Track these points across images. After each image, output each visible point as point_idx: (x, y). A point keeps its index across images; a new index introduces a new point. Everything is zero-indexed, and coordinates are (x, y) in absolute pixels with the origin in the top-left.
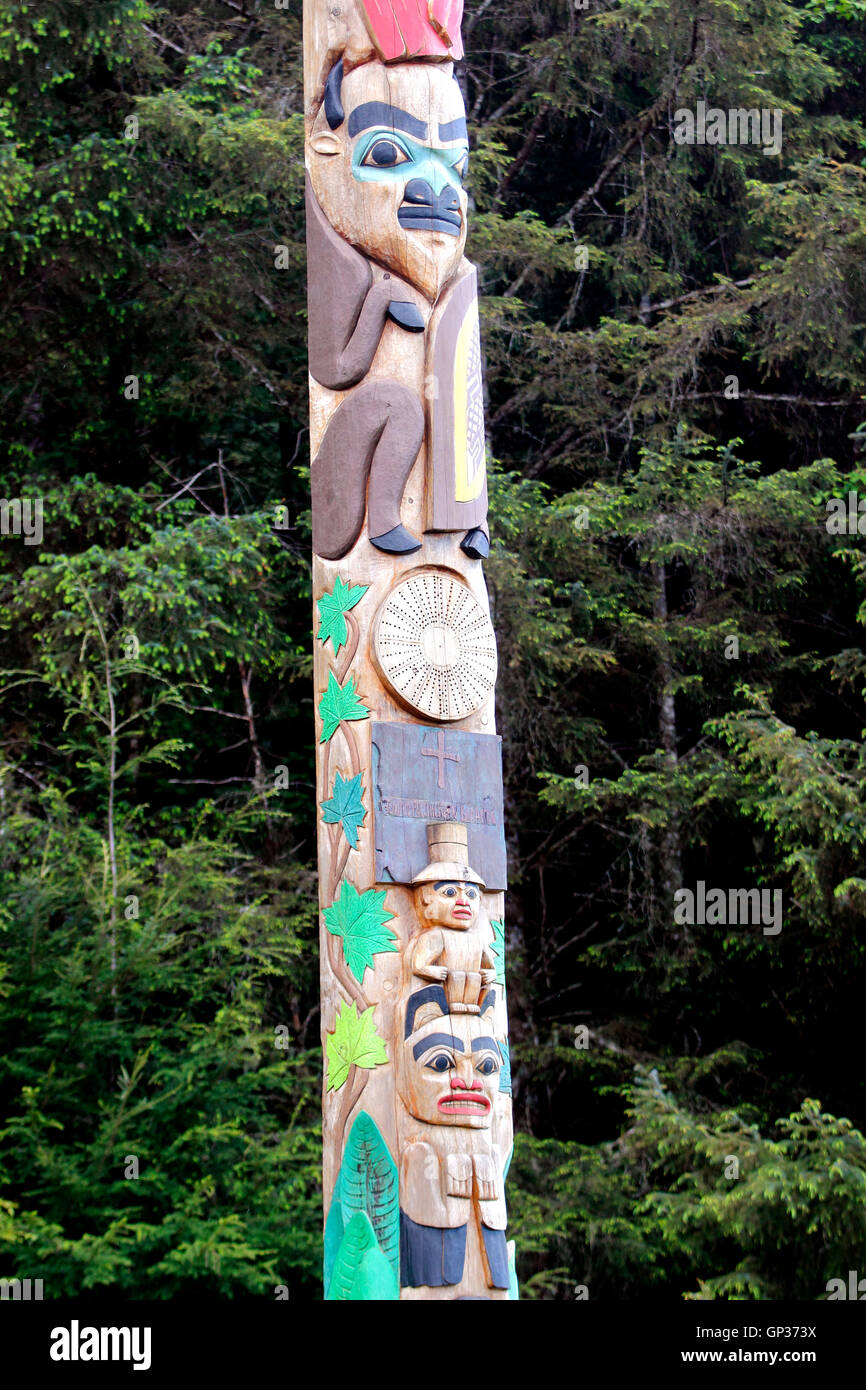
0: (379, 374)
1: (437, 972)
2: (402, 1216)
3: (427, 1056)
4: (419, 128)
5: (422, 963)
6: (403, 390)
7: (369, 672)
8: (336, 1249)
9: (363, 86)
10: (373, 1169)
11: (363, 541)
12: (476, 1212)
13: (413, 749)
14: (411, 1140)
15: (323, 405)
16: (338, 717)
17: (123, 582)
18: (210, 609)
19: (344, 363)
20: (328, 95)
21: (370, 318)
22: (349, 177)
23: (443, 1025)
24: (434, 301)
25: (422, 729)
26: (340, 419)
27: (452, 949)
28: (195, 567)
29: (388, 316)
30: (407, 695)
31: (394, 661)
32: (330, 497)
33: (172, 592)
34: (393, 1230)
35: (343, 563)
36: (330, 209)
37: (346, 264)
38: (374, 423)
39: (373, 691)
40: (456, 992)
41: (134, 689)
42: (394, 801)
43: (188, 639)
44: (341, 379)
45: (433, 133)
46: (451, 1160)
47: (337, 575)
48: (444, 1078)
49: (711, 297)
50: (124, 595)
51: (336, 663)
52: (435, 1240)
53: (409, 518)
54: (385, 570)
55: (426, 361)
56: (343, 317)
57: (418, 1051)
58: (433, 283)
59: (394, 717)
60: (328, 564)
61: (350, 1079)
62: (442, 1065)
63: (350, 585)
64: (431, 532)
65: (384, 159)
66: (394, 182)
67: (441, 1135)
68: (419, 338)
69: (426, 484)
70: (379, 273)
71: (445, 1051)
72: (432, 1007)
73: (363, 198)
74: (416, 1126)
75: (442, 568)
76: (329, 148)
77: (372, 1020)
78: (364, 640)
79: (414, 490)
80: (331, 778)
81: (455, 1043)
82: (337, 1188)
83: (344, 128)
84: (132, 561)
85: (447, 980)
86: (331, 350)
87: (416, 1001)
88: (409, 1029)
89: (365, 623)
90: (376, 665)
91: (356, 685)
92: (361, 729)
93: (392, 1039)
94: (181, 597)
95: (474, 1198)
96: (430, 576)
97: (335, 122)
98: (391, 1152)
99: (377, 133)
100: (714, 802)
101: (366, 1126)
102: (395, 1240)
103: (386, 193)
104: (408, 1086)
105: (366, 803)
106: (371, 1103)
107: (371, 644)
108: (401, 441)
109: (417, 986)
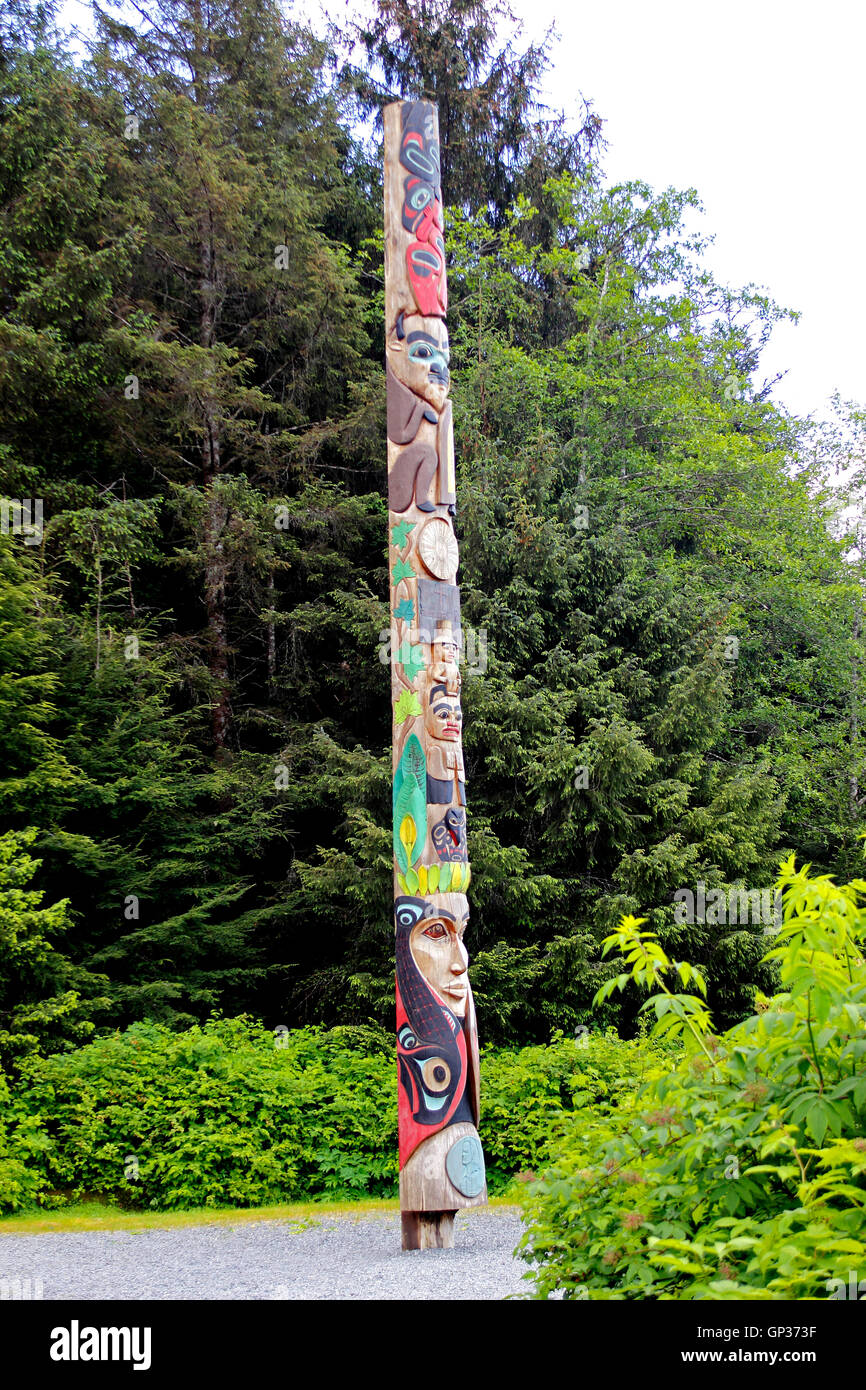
0: (419, 440)
1: (443, 679)
2: (428, 776)
3: (439, 712)
4: (436, 344)
5: (437, 675)
6: (429, 447)
7: (416, 558)
8: (399, 788)
9: (412, 324)
10: (415, 755)
11: (413, 506)
12: (456, 774)
13: (432, 590)
14: (431, 745)
15: (394, 451)
16: (401, 575)
17: (102, 522)
18: (137, 536)
19: (405, 435)
20: (398, 326)
21: (416, 417)
22: (407, 361)
23: (445, 700)
24: (440, 412)
25: (433, 582)
26: (402, 458)
27: (448, 670)
28: (130, 519)
29: (424, 417)
30: (430, 568)
31: (427, 554)
32: (398, 488)
33: (122, 528)
34: (424, 781)
35: (405, 514)
36: (398, 373)
37: (406, 395)
38: (419, 459)
39: (417, 566)
40: (449, 687)
41: (107, 566)
42: (426, 609)
43: (127, 547)
44: (404, 440)
45: (441, 345)
46: (448, 754)
47: (402, 519)
48: (445, 721)
49: (324, 426)
50: (104, 528)
51: (401, 554)
52: (441, 784)
53: (431, 497)
54: (422, 518)
55: (437, 436)
56: (405, 416)
57: (435, 710)
58: (440, 406)
59: (424, 577)
60: (397, 515)
61: (407, 720)
62: (445, 716)
63: (408, 524)
64: (440, 504)
65: (423, 354)
66: (427, 363)
67: (443, 744)
68: (435, 427)
69: (437, 485)
70: (419, 400)
71: (445, 710)
72: (441, 693)
73: (413, 369)
74: (433, 740)
75: (442, 519)
76: (398, 348)
77: (416, 697)
78: (414, 546)
79: (432, 487)
80: (398, 600)
81: (449, 707)
82: (400, 762)
83: (405, 340)
84: (104, 514)
85: (446, 683)
86: (400, 429)
87: (434, 691)
88: (431, 701)
89: (414, 538)
90: (419, 556)
91: (411, 562)
92: (413, 581)
93: (424, 705)
94: (125, 530)
95: (456, 770)
96: (438, 521)
97: (401, 338)
98: (423, 750)
99: (421, 343)
100: (328, 624)
101: (414, 738)
102: (425, 785)
103: (423, 368)
104: (431, 724)
105: (415, 611)
106: (417, 730)
107: (418, 547)
108: (429, 467)
109: (435, 685)
